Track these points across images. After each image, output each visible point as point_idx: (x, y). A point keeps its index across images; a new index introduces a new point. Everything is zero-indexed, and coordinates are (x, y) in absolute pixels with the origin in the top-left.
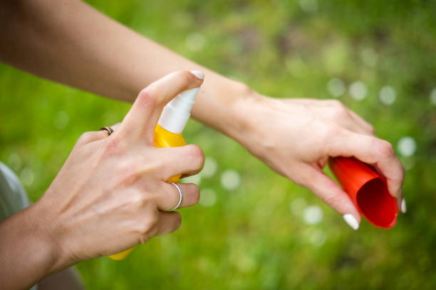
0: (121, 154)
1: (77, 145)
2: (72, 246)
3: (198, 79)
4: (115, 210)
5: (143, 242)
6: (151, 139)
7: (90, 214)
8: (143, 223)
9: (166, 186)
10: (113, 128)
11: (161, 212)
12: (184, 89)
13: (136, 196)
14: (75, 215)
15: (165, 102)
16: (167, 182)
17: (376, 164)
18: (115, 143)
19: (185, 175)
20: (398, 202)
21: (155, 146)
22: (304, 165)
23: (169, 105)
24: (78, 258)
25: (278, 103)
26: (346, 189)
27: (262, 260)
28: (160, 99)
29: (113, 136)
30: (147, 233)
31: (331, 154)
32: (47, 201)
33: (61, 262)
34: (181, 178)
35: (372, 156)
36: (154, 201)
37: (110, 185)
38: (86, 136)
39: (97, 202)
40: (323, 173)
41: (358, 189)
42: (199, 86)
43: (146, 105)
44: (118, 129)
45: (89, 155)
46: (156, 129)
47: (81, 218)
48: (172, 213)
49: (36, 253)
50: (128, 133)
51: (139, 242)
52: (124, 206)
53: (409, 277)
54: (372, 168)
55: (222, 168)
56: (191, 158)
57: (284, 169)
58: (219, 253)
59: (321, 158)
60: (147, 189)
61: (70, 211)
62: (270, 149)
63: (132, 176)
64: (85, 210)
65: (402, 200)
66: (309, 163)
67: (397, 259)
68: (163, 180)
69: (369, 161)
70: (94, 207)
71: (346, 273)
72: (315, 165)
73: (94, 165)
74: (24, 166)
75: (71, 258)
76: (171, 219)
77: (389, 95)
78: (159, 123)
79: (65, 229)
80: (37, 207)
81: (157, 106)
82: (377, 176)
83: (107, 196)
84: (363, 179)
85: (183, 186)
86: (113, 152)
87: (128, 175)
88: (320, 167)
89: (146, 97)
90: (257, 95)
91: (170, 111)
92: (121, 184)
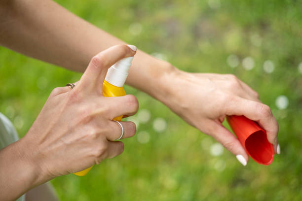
0: (79, 102)
1: (49, 97)
2: (48, 167)
3: (133, 51)
4: (78, 140)
5: (97, 163)
6: (101, 91)
7: (60, 144)
8: (97, 149)
9: (113, 124)
10: (75, 84)
11: (109, 141)
12: (122, 57)
13: (91, 131)
14: (50, 145)
15: (109, 66)
16: (113, 121)
17: (259, 121)
18: (75, 94)
19: (125, 116)
20: (275, 147)
21: (103, 96)
22: (209, 121)
23: (113, 67)
24: (53, 175)
25: (191, 76)
26: (238, 138)
27: (181, 181)
28: (106, 63)
29: (74, 89)
30: (100, 156)
31: (227, 114)
32: (30, 136)
33: (41, 178)
34: (123, 118)
35: (256, 116)
36: (104, 134)
37: (73, 123)
38: (56, 90)
39: (65, 135)
40: (223, 126)
41: (246, 138)
42: (133, 55)
43: (96, 67)
44: (78, 84)
45: (58, 103)
46: (104, 83)
47: (54, 147)
48: (117, 142)
49: (23, 172)
50: (85, 86)
51: (95, 163)
52: (83, 138)
53: (284, 193)
54: (256, 123)
55: (153, 117)
56: (128, 104)
57: (195, 123)
58: (151, 176)
59: (221, 116)
60: (99, 126)
61: (47, 143)
62: (186, 109)
63: (88, 117)
64: (55, 142)
65: (277, 145)
66: (212, 119)
67: (275, 181)
68: (110, 120)
69: (254, 119)
70: (63, 139)
71: (239, 190)
72: (217, 120)
73: (62, 110)
74: (17, 114)
75: (49, 176)
76: (117, 146)
77: (270, 67)
78: (106, 79)
79: (43, 155)
80: (24, 140)
81: (103, 68)
82: (259, 129)
83: (71, 131)
84: (250, 131)
85: (124, 123)
86: (74, 100)
87: (85, 116)
88: (220, 121)
89: (96, 61)
90: (177, 70)
91: (113, 71)
92: (80, 123)
